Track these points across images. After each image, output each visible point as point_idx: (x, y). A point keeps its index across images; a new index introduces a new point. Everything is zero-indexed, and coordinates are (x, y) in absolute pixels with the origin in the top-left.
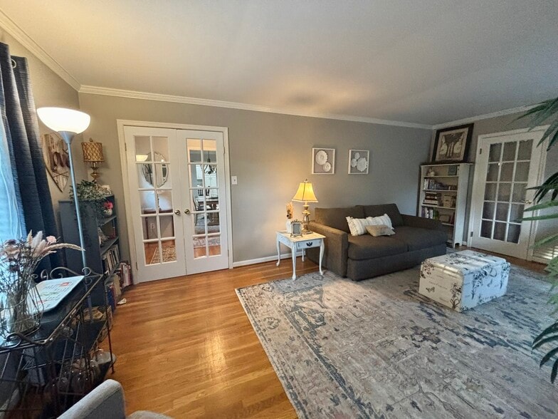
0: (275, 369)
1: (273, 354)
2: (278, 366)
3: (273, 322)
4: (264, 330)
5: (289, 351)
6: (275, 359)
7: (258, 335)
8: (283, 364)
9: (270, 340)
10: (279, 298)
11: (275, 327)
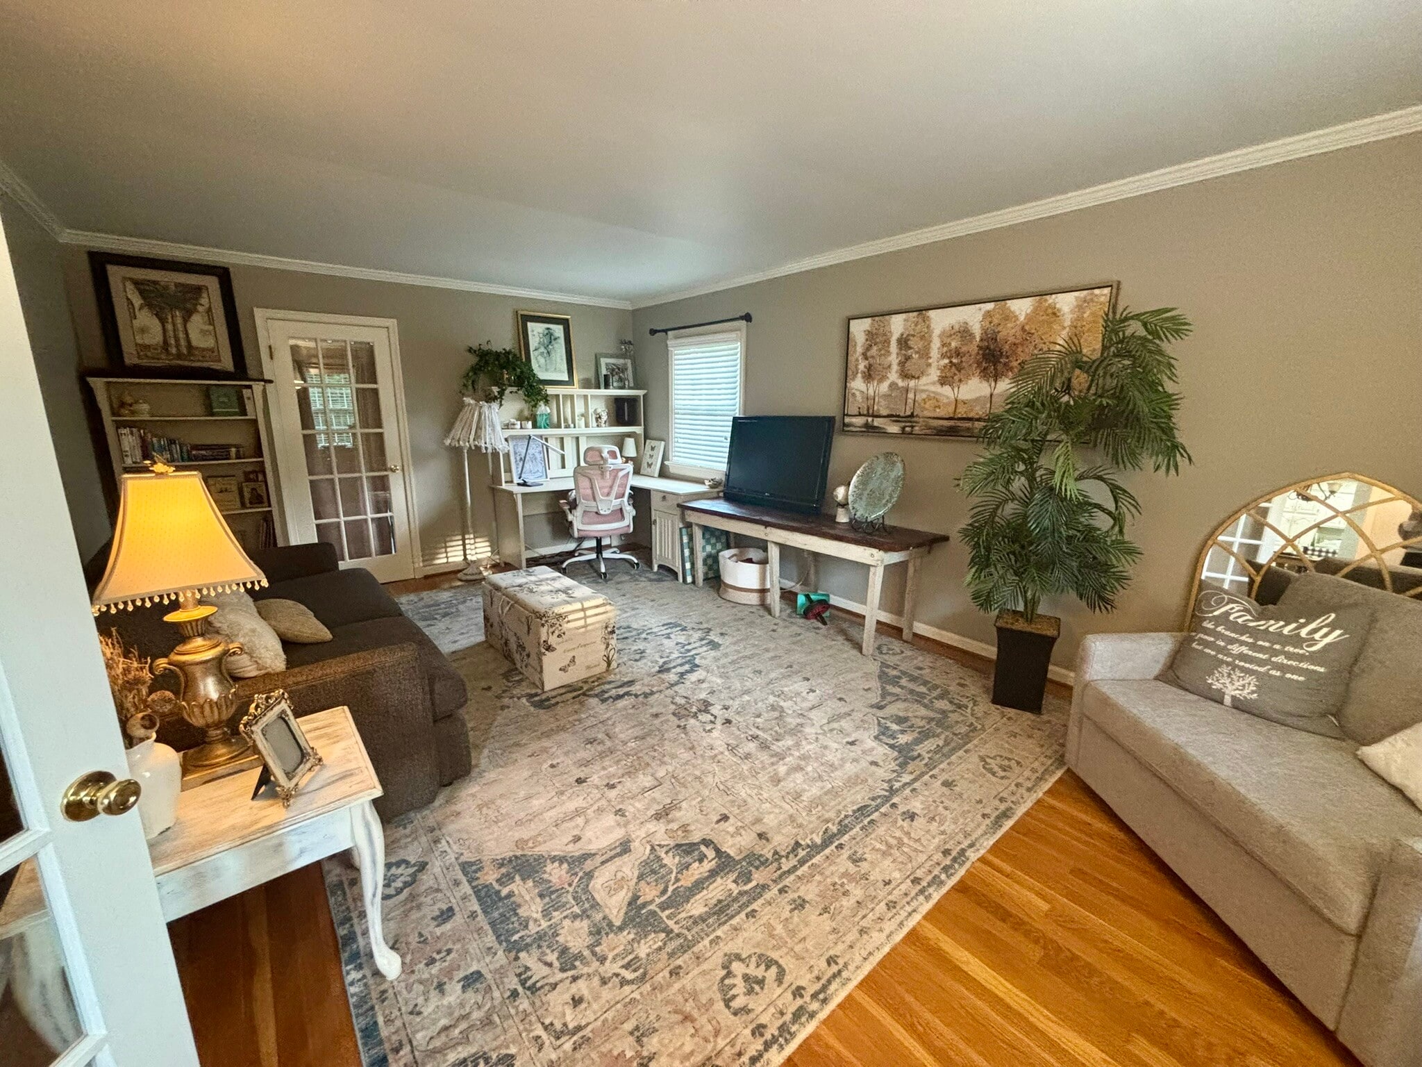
0: (917, 917)
1: (877, 937)
2: (904, 914)
3: (746, 978)
4: (798, 992)
5: (847, 903)
6: (889, 926)
7: (832, 1005)
8: (891, 905)
9: (831, 961)
10: (576, 1001)
11: (770, 963)
